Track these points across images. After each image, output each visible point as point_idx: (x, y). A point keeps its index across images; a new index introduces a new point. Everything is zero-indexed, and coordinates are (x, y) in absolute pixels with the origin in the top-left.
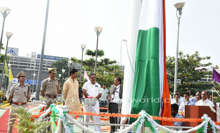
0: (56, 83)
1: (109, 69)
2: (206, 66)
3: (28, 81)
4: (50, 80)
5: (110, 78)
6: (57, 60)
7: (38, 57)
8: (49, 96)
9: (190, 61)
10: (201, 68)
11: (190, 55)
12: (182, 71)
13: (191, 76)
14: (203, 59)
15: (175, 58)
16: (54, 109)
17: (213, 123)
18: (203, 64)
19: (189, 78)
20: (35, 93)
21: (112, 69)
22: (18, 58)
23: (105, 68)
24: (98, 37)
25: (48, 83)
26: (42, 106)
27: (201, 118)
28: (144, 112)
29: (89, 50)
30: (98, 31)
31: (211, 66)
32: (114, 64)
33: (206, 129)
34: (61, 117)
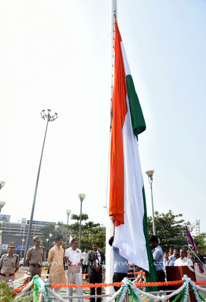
0: (41, 251)
1: (94, 232)
2: (180, 223)
3: (17, 246)
4: (35, 248)
5: (95, 240)
6: (45, 225)
7: (27, 223)
8: (34, 265)
9: (166, 219)
10: (176, 225)
11: (165, 214)
12: (160, 229)
13: (169, 233)
14: (177, 217)
15: (152, 217)
16: (37, 281)
17: (193, 283)
18: (177, 221)
19: (167, 235)
20: (23, 258)
21: (96, 231)
22: (10, 224)
23: (90, 231)
24: (81, 203)
25: (33, 252)
26: (26, 276)
27: (181, 279)
28: (126, 279)
29: (74, 215)
30: (82, 197)
31: (183, 222)
32: (98, 227)
33: (187, 290)
34: (42, 291)
